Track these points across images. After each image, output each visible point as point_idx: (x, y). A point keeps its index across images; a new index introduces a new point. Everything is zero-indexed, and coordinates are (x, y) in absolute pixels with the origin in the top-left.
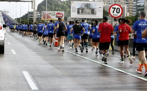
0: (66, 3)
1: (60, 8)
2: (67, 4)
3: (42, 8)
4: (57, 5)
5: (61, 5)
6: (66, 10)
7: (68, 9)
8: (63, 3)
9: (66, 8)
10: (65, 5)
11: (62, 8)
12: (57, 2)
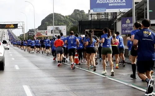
0: (68, 17)
1: (63, 23)
2: (70, 19)
3: (46, 24)
4: (60, 20)
5: (63, 20)
6: (68, 25)
7: (71, 23)
8: (66, 18)
9: (69, 23)
10: (67, 20)
11: (65, 23)
12: (60, 18)
